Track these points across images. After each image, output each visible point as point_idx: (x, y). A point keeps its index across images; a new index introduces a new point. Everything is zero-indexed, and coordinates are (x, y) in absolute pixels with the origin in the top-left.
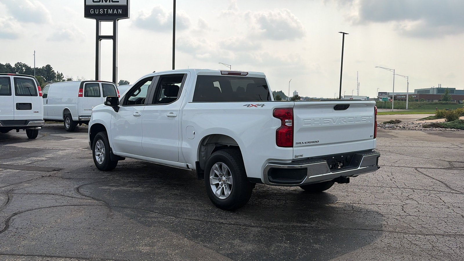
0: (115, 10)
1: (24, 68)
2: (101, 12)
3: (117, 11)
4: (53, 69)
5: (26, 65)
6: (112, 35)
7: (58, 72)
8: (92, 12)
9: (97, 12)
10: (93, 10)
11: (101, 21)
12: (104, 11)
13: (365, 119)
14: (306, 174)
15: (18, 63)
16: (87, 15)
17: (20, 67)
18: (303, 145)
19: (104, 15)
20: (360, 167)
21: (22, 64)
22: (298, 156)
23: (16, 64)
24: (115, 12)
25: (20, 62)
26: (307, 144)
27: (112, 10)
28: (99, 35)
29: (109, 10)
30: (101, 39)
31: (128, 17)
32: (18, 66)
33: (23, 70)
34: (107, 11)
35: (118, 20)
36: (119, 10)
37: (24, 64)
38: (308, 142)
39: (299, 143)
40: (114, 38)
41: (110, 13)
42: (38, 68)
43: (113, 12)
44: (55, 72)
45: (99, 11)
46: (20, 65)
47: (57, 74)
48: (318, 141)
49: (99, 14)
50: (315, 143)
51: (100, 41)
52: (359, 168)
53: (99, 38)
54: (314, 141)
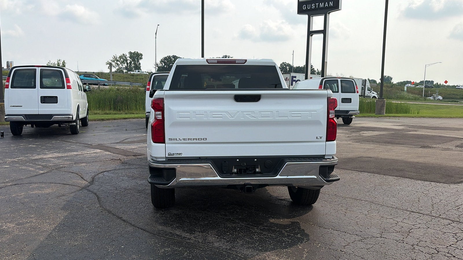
0: (327, 3)
1: (287, 67)
2: (313, 7)
3: (328, 4)
4: (313, 67)
5: (290, 64)
6: (323, 29)
7: (318, 70)
8: (304, 8)
9: (309, 8)
10: (305, 6)
11: (313, 16)
12: (315, 6)
13: (300, 115)
14: (174, 176)
15: (283, 63)
16: (300, 11)
17: (284, 66)
18: (180, 141)
19: (316, 10)
20: (280, 175)
21: (286, 63)
22: (174, 154)
23: (281, 64)
24: (327, 5)
25: (284, 62)
26: (187, 141)
27: (323, 3)
28: (311, 30)
29: (321, 4)
30: (312, 35)
31: (339, 9)
32: (283, 66)
33: (287, 69)
34: (319, 5)
35: (329, 13)
36: (330, 2)
37: (288, 64)
38: (188, 139)
39: (174, 139)
40: (324, 32)
41: (322, 7)
42: (299, 66)
43: (324, 5)
44: (315, 69)
45: (311, 6)
46: (285, 65)
47: (317, 71)
48: (206, 139)
49: (311, 10)
50: (203, 141)
51: (312, 36)
52: (278, 177)
53: (310, 33)
54: (199, 139)
